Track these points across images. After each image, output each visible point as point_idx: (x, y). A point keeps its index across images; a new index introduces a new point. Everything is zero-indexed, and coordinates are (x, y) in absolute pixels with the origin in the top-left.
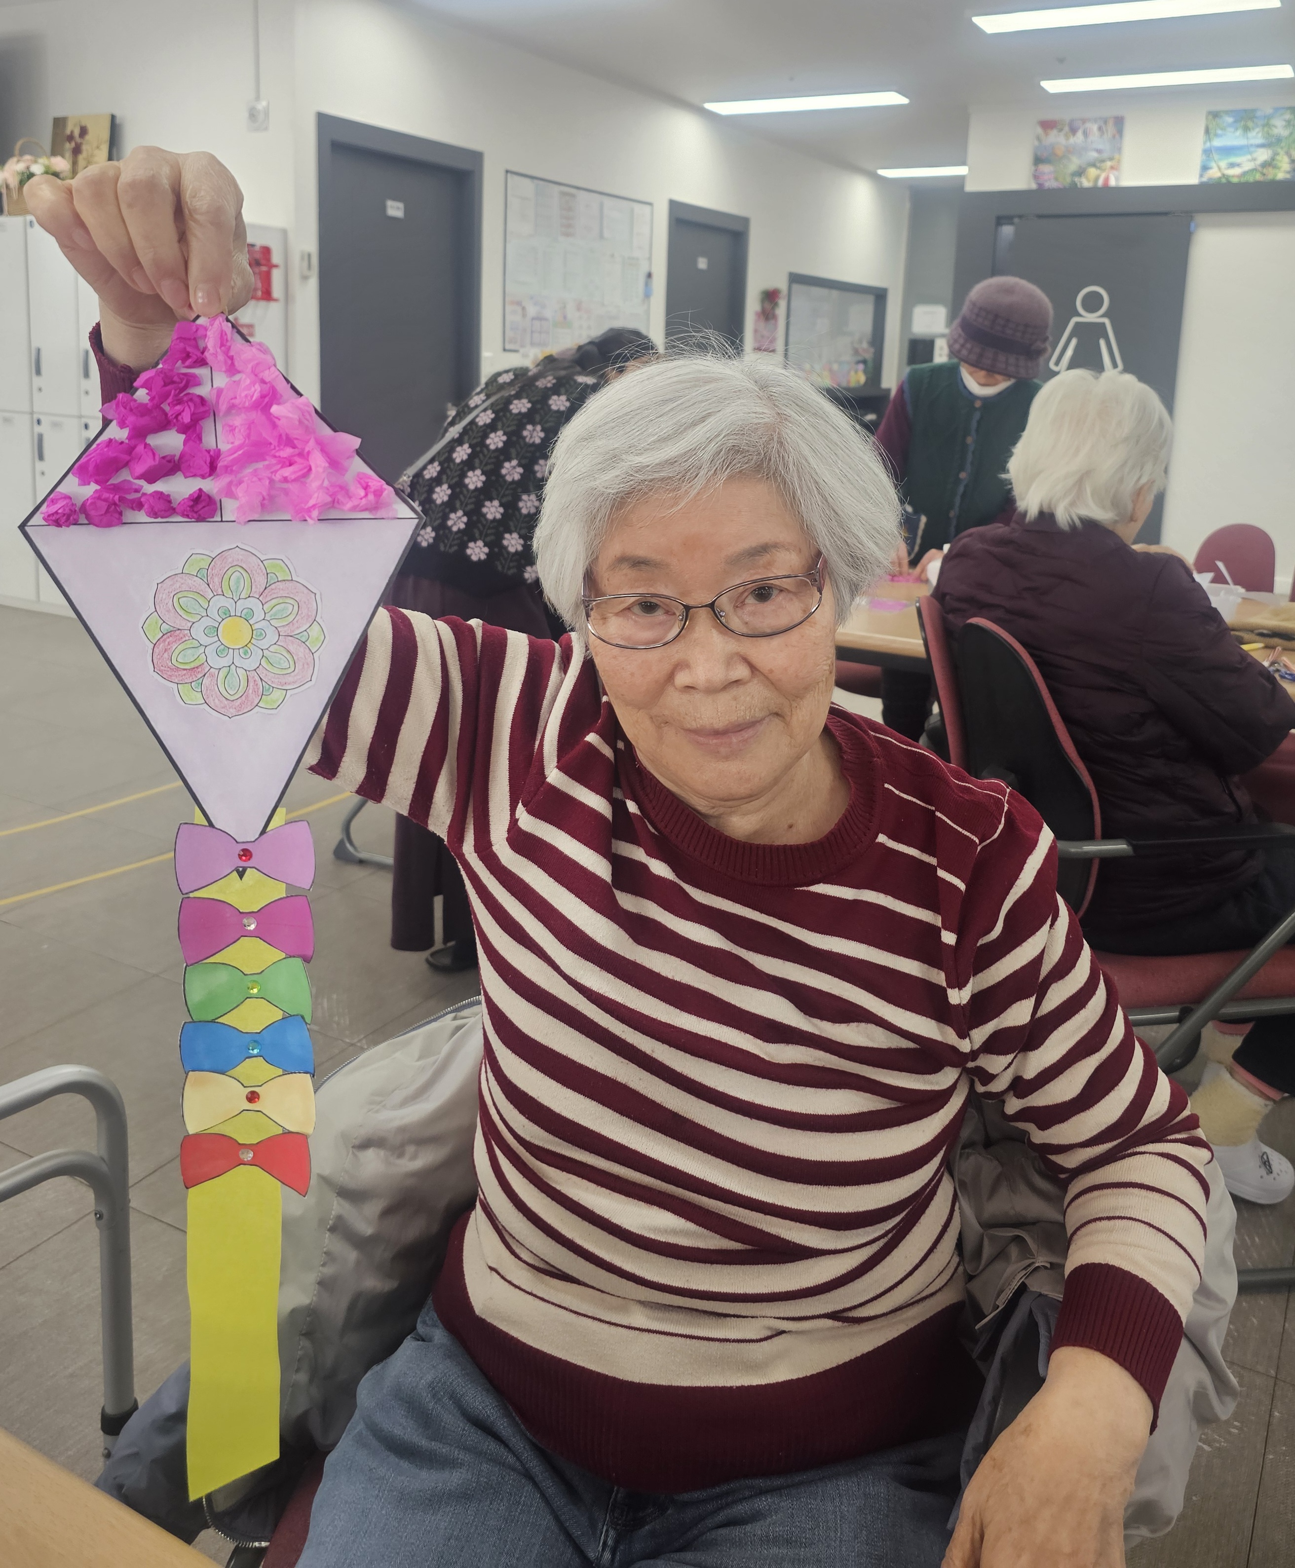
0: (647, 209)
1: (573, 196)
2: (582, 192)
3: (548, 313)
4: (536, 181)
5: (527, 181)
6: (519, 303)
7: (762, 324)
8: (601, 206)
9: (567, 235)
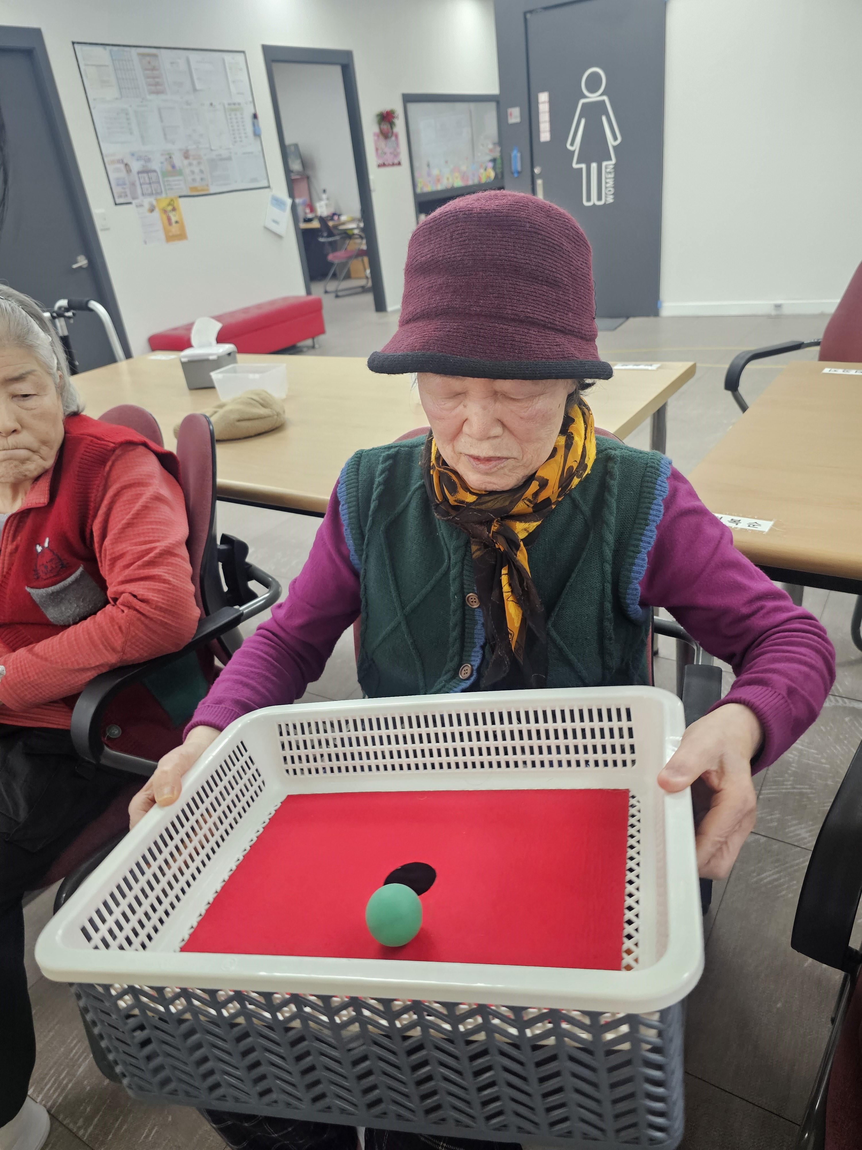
0: (240, 57)
1: (155, 56)
2: (163, 51)
3: (155, 165)
4: (108, 48)
5: (100, 49)
6: (121, 161)
7: (382, 143)
8: (188, 61)
9: (158, 93)
